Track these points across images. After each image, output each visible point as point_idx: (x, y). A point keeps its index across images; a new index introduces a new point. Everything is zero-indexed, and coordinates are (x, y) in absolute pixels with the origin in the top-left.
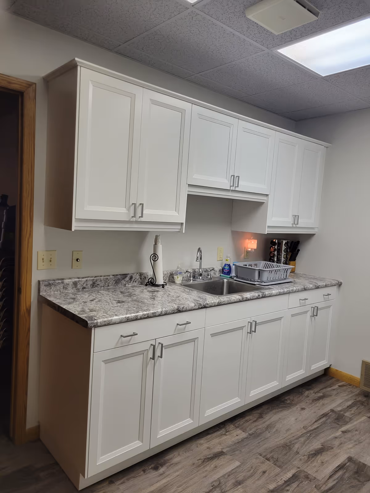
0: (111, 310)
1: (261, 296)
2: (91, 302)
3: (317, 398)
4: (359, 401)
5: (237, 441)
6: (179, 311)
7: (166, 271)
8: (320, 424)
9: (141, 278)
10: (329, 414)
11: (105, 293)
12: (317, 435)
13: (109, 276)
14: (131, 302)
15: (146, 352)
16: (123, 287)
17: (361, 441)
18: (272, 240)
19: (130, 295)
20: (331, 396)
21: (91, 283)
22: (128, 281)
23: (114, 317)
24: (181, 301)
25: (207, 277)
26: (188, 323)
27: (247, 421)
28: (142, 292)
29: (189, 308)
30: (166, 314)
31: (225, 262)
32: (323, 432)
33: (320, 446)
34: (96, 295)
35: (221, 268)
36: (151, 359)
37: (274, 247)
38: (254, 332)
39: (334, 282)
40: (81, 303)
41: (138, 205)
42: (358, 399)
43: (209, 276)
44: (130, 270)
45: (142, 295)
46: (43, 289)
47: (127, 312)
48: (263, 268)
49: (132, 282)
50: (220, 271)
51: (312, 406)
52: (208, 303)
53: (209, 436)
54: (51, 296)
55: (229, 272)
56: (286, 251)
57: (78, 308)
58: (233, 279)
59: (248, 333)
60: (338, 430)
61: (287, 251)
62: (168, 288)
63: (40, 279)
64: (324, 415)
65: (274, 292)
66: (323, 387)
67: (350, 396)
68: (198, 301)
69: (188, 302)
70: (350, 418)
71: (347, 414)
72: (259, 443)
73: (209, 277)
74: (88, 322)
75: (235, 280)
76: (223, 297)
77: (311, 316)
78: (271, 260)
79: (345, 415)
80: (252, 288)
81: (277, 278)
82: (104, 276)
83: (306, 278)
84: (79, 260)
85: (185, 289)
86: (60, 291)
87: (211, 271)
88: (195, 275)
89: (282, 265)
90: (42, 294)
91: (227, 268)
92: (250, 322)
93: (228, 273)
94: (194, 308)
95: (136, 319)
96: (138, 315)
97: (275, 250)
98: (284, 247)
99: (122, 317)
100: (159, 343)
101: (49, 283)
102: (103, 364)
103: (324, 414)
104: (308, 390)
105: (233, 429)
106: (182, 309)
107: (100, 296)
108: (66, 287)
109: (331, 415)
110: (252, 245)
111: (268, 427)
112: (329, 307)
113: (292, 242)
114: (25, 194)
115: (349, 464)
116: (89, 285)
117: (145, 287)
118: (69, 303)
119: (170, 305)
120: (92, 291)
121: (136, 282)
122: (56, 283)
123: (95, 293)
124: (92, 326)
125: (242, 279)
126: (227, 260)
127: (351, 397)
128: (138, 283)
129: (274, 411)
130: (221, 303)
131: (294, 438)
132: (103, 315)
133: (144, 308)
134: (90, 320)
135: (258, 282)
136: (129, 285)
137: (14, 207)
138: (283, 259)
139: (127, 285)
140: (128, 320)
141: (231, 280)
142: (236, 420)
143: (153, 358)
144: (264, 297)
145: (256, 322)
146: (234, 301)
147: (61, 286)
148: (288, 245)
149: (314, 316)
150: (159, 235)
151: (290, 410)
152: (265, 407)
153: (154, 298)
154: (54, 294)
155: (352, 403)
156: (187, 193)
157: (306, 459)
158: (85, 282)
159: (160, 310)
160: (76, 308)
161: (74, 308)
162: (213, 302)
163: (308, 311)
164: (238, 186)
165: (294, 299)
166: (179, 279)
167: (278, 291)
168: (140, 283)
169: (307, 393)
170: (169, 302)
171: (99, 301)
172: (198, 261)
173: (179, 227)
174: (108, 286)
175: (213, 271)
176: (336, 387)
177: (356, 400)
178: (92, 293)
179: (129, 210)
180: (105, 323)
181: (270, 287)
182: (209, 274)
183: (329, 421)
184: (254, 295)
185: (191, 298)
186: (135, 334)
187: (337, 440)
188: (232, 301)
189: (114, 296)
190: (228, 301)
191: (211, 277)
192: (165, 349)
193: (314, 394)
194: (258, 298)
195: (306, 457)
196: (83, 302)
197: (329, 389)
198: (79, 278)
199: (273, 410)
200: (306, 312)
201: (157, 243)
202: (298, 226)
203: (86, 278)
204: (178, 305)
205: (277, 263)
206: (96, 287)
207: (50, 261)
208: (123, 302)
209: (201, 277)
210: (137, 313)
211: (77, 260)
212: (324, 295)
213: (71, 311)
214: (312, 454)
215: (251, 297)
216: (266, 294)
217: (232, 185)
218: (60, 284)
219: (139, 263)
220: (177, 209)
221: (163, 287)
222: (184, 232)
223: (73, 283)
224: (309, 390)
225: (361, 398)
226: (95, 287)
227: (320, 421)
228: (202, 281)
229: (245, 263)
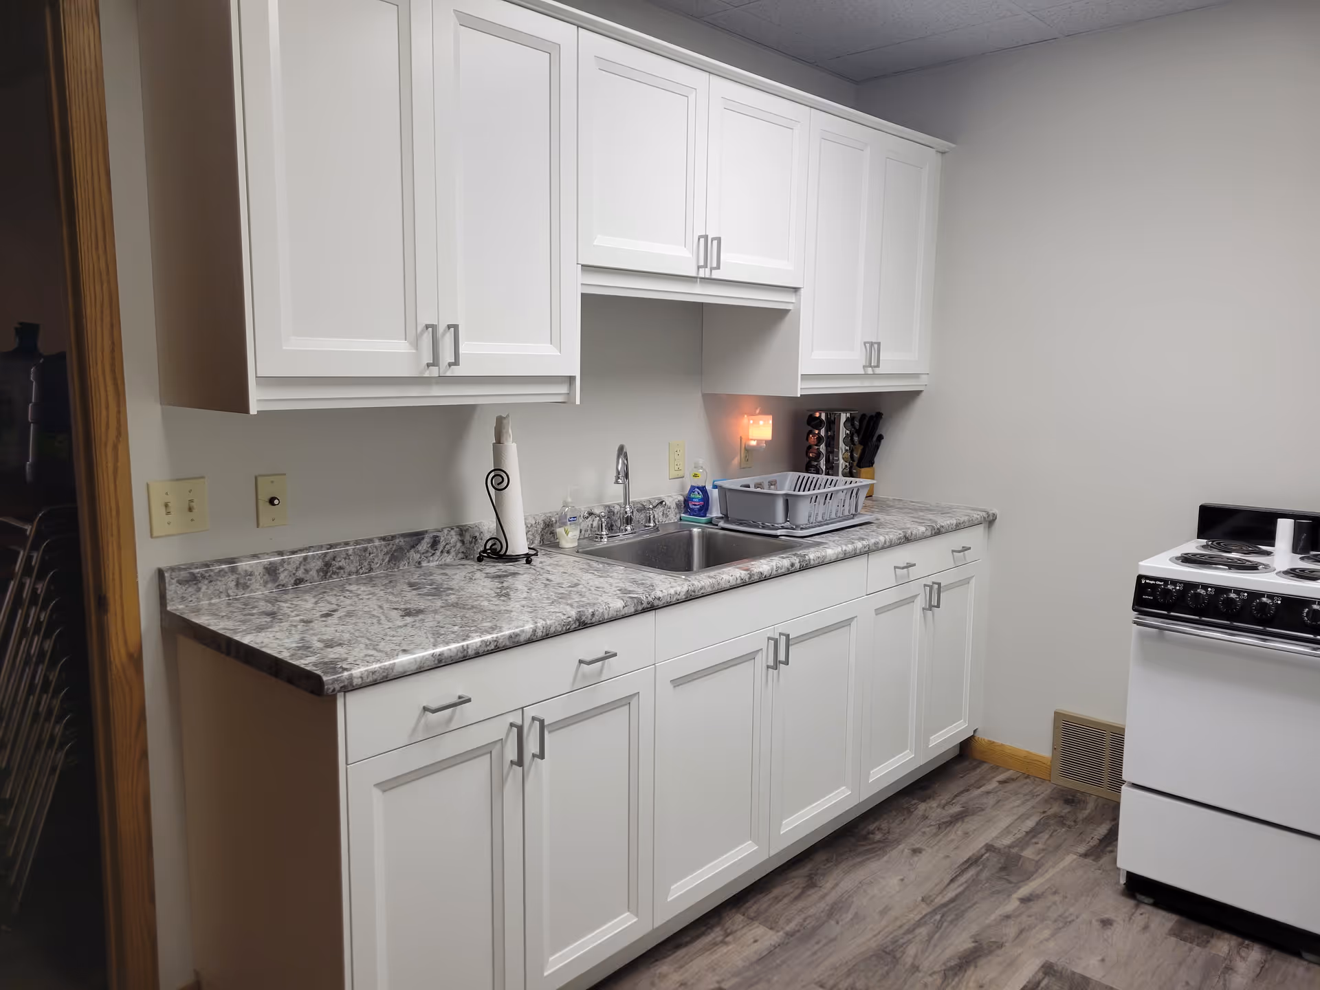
0: (388, 638)
1: (797, 566)
2: (324, 619)
3: (949, 819)
4: (1055, 816)
5: (756, 957)
6: (582, 624)
7: (531, 515)
8: (965, 886)
9: (463, 542)
10: (984, 857)
11: (364, 591)
12: (959, 916)
13: (370, 541)
14: (442, 610)
15: (498, 746)
16: (412, 568)
17: (1069, 920)
18: (811, 413)
19: (438, 591)
20: (983, 810)
21: (319, 564)
22: (427, 552)
23: (399, 657)
24: (584, 597)
25: (646, 526)
26: (610, 655)
27: (777, 900)
28: (471, 578)
29: (610, 617)
30: (547, 635)
31: (689, 482)
32: (974, 904)
33: (969, 945)
34: (338, 600)
35: (681, 498)
36: (514, 766)
37: (817, 432)
38: (783, 663)
39: (977, 516)
40: (295, 626)
41: (441, 328)
42: (1050, 812)
43: (652, 521)
44: (430, 520)
45: (471, 589)
46: (176, 592)
47: (436, 641)
48: (794, 491)
49: (438, 553)
50: (678, 505)
51: (939, 842)
52: (661, 596)
53: (681, 952)
54: (201, 612)
55: (704, 508)
56: (849, 440)
57: (287, 641)
58: (717, 525)
59: (768, 667)
60: (1009, 896)
61: (852, 440)
62: (541, 563)
63: (163, 565)
64: (973, 862)
65: (831, 551)
66: (962, 789)
67: (1030, 804)
68: (630, 592)
69: (605, 598)
70: (1037, 862)
71: (1029, 853)
72: (815, 953)
73: (652, 525)
74: (325, 679)
75: (723, 529)
76: (697, 577)
77: (924, 609)
78: (811, 467)
79: (1022, 854)
80: (773, 546)
81: (833, 516)
82: (357, 543)
83: (906, 510)
84: (276, 502)
85: (592, 563)
86: (229, 596)
87: (654, 507)
88: (613, 521)
89: (841, 478)
90: (174, 608)
91: (698, 496)
92: (772, 639)
93: (700, 510)
94: (623, 613)
95: (464, 657)
96: (467, 645)
97: (820, 439)
98: (843, 432)
99: (423, 657)
100: (534, 719)
101: (193, 574)
102: (377, 793)
103: (969, 859)
104: (923, 800)
105: (741, 926)
106: (590, 617)
107: (348, 602)
108: (245, 583)
109: (988, 859)
110: (761, 430)
111: (834, 911)
112: (967, 581)
113: (863, 416)
114: (91, 311)
115: (1049, 983)
116: (313, 573)
117: (476, 566)
118: (260, 629)
119: (557, 610)
120: (325, 588)
121: (448, 552)
122: (212, 574)
123: (335, 593)
124: (337, 687)
125: (741, 524)
126: (695, 476)
127: (1033, 807)
128: (457, 555)
129: (844, 866)
130: (694, 592)
131: (901, 931)
132: (366, 655)
133: (485, 624)
134: (328, 673)
135: (783, 528)
136: (431, 564)
137: (62, 357)
138: (842, 463)
139: (424, 564)
140: (441, 663)
141: (711, 530)
142: (747, 902)
143: (520, 762)
144: (805, 567)
145: (788, 636)
146: (728, 586)
147: (230, 581)
148: (853, 425)
149: (931, 607)
150: (508, 415)
151: (885, 858)
152: (820, 857)
153: (507, 595)
154: (210, 604)
155: (1037, 824)
156: (580, 290)
157: (939, 981)
158: (300, 564)
159: (529, 627)
160: (281, 640)
161: (277, 641)
162: (672, 591)
163: (916, 596)
164: (718, 267)
165: (882, 567)
166: (569, 537)
167: (839, 549)
168: (461, 555)
169: (922, 807)
170: (553, 602)
171: (350, 614)
172: (620, 481)
173: (564, 389)
174: (371, 570)
175: (659, 510)
176: (993, 785)
177: (1045, 815)
178: (324, 592)
179: (416, 344)
180: (375, 677)
181: (817, 539)
182: (652, 517)
183: (985, 874)
184: (779, 565)
185: (611, 585)
186: (464, 701)
187: (1011, 922)
188: (724, 585)
189: (391, 597)
190: (712, 586)
191: (658, 523)
192: (550, 732)
193: (939, 810)
194: (790, 572)
195: (938, 979)
196: (302, 621)
197: (977, 792)
198: (281, 553)
199: (840, 863)
200: (911, 600)
201: (503, 439)
202: (878, 371)
203: (301, 551)
204: (578, 607)
205: (827, 474)
206: (335, 577)
207: (190, 509)
208: (420, 612)
209: (629, 528)
210: (464, 640)
211: (271, 501)
212: (953, 551)
213: (269, 651)
214: (951, 968)
215: (772, 569)
216: (810, 560)
217: (702, 263)
218: (224, 576)
219: (453, 500)
220: (555, 338)
221: (529, 562)
222: (578, 402)
223: (266, 568)
224: (928, 801)
225: (1056, 808)
226: (331, 577)
227: (962, 879)
228: (631, 539)
229: (745, 481)
